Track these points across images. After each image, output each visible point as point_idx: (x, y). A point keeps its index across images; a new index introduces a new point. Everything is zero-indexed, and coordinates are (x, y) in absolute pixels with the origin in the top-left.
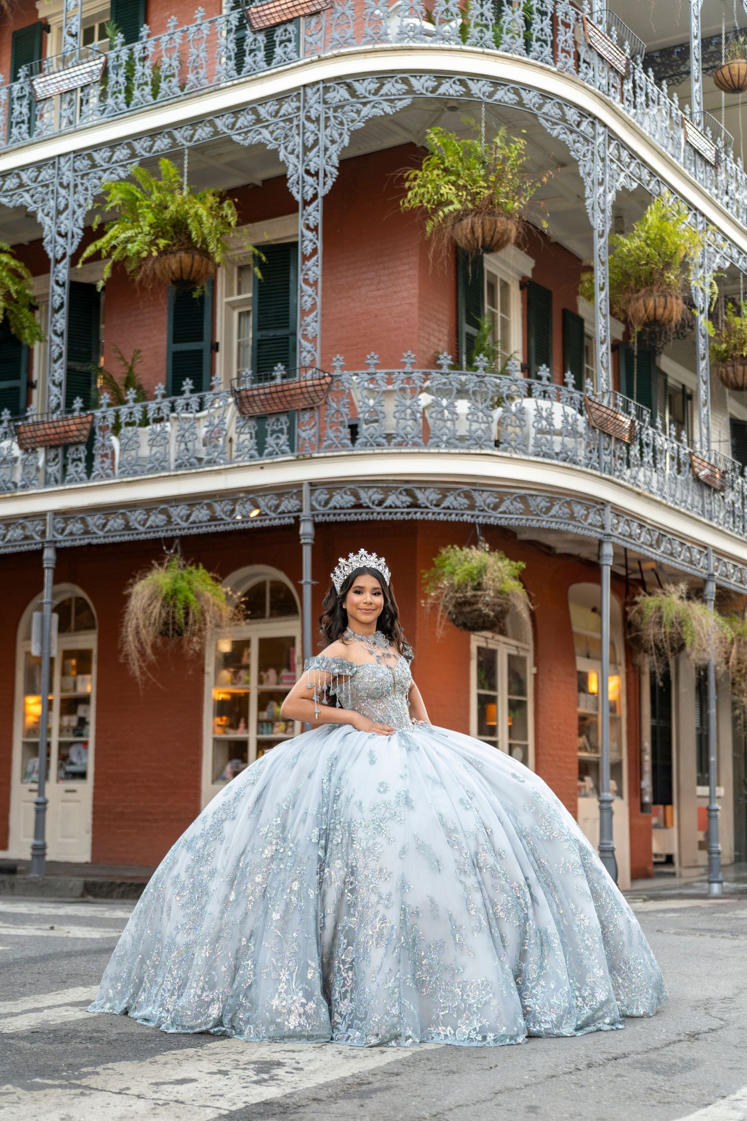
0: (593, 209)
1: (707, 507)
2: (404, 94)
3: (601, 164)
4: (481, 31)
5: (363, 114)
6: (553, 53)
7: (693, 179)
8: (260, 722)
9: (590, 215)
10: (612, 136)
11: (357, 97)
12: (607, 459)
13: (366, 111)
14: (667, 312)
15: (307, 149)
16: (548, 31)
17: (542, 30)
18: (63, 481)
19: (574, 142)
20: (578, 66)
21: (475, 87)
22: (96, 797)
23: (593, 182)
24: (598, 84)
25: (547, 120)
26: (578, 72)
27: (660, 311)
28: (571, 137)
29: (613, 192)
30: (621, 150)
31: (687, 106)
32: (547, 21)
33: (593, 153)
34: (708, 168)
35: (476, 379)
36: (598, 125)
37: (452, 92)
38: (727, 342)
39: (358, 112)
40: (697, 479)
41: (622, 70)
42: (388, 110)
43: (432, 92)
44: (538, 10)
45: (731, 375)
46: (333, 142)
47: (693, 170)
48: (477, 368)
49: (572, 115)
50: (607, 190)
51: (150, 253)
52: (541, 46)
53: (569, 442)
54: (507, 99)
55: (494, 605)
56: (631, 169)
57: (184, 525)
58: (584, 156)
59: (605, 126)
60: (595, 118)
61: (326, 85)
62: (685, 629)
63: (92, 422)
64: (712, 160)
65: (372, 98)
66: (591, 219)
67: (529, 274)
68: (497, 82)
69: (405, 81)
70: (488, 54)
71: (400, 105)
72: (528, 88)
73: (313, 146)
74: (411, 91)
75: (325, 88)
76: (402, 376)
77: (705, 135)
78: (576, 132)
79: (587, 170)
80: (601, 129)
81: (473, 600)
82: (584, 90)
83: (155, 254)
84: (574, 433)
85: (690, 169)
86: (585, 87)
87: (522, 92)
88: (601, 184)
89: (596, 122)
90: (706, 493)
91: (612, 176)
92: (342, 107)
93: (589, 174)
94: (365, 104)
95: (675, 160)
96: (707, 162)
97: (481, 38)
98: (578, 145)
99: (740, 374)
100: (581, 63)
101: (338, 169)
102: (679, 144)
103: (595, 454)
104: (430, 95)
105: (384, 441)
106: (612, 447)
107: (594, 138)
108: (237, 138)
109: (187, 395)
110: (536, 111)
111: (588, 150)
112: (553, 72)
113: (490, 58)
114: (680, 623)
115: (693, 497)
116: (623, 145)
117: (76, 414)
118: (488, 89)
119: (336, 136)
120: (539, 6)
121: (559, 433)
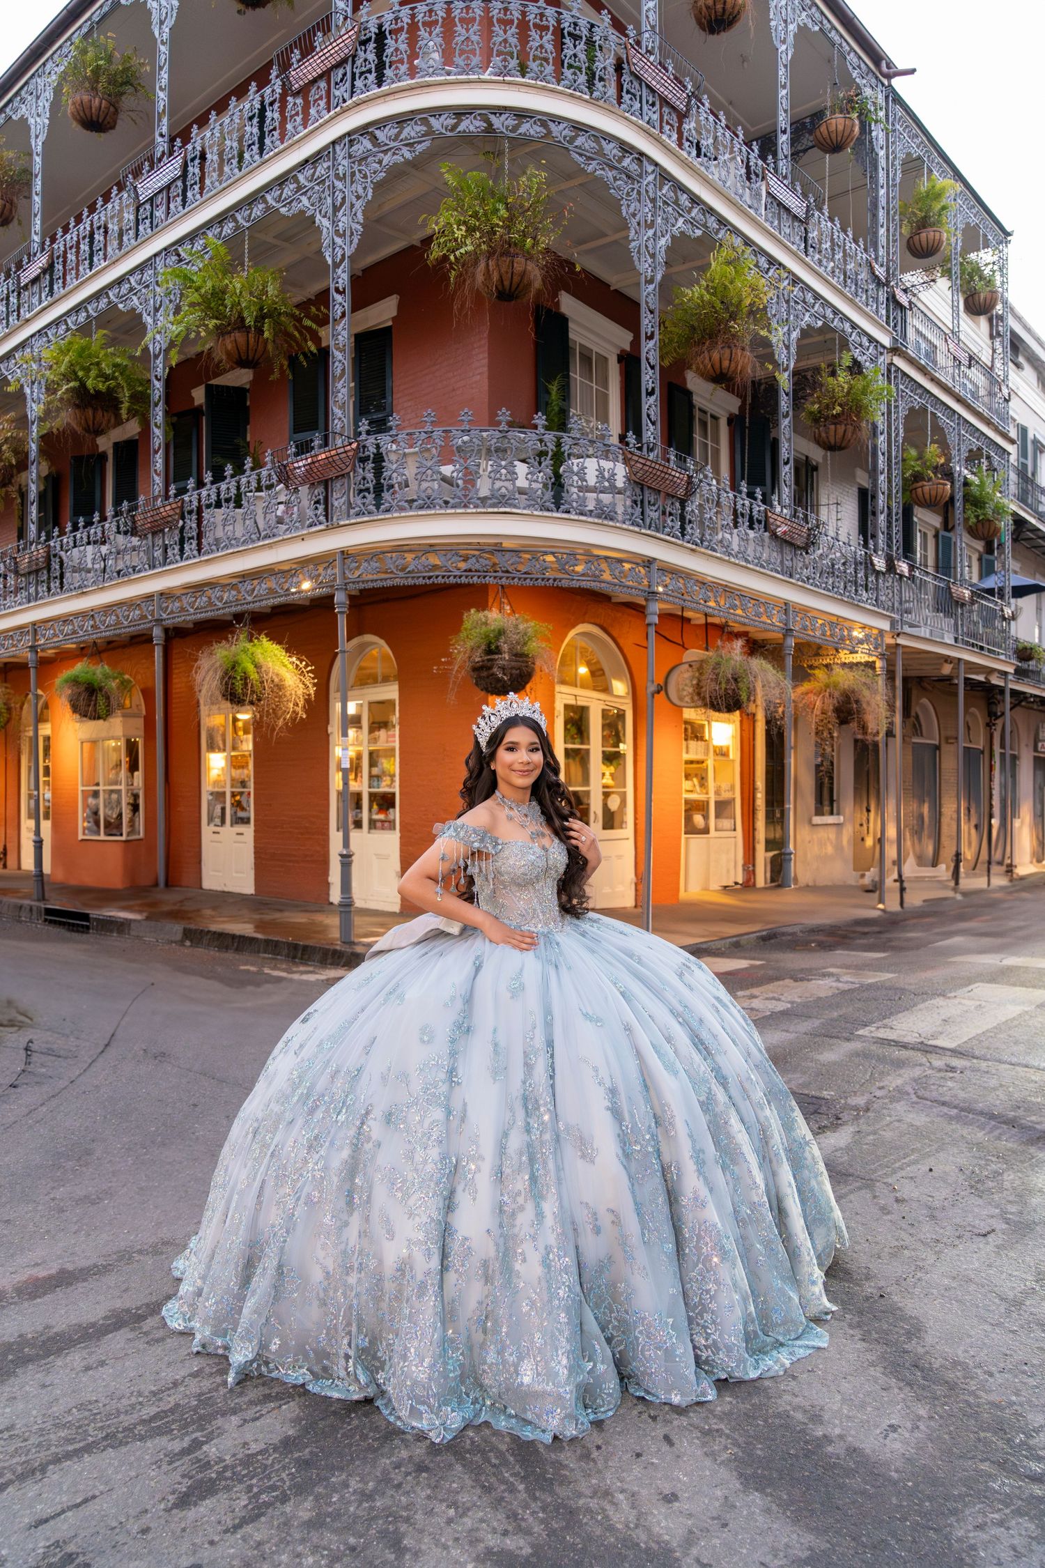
0: (639, 252)
1: (788, 563)
2: (423, 136)
3: (650, 205)
4: (505, 60)
5: (384, 163)
6: (588, 81)
7: (777, 233)
8: (371, 777)
9: (635, 258)
10: (665, 176)
11: (379, 145)
12: (655, 515)
13: (387, 159)
14: (733, 365)
15: (336, 209)
16: (582, 56)
17: (575, 56)
18: (164, 565)
19: (615, 179)
20: (620, 97)
21: (497, 122)
22: (257, 839)
23: (639, 224)
24: (647, 118)
25: (581, 155)
26: (620, 103)
27: (726, 363)
28: (610, 174)
29: (668, 236)
30: (679, 193)
31: (770, 157)
32: (582, 46)
33: (639, 193)
34: (796, 224)
35: (498, 434)
36: (645, 162)
37: (472, 128)
38: (820, 402)
39: (380, 162)
40: (774, 536)
41: (682, 107)
42: (408, 155)
43: (451, 130)
44: (570, 34)
45: (824, 435)
46: (358, 197)
47: (776, 223)
48: (499, 423)
49: (611, 149)
50: (659, 234)
51: (198, 333)
52: (575, 74)
53: (606, 498)
54: (532, 132)
55: (512, 668)
56: (693, 215)
57: (250, 599)
58: (628, 194)
59: (656, 164)
60: (642, 154)
61: (350, 137)
62: (740, 685)
63: (182, 507)
64: (802, 215)
65: (393, 144)
66: (636, 263)
67: (628, 348)
68: (522, 114)
69: (425, 121)
70: (509, 83)
71: (420, 148)
72: (557, 119)
73: (342, 204)
74: (430, 132)
75: (351, 141)
76: (424, 436)
77: (794, 190)
78: (616, 168)
79: (631, 210)
80: (650, 168)
81: (489, 664)
82: (627, 123)
83: (203, 334)
84: (613, 490)
85: (772, 223)
86: (626, 118)
87: (551, 124)
88: (651, 225)
89: (644, 159)
90: (787, 550)
91: (666, 220)
92: (365, 158)
93: (634, 215)
94: (385, 152)
95: (752, 211)
96: (795, 217)
97: (505, 67)
98: (619, 182)
99: (832, 433)
100: (624, 94)
101: (364, 226)
102: (760, 195)
103: (639, 510)
104: (449, 134)
105: (406, 505)
106: (660, 503)
107: (640, 176)
108: (283, 210)
109: (248, 473)
110: (567, 145)
111: (633, 189)
112: (586, 101)
113: (513, 88)
114: (736, 680)
115: (769, 553)
116: (679, 187)
117: (171, 500)
118: (511, 122)
119: (360, 191)
120: (571, 29)
121: (593, 490)
